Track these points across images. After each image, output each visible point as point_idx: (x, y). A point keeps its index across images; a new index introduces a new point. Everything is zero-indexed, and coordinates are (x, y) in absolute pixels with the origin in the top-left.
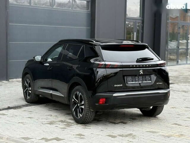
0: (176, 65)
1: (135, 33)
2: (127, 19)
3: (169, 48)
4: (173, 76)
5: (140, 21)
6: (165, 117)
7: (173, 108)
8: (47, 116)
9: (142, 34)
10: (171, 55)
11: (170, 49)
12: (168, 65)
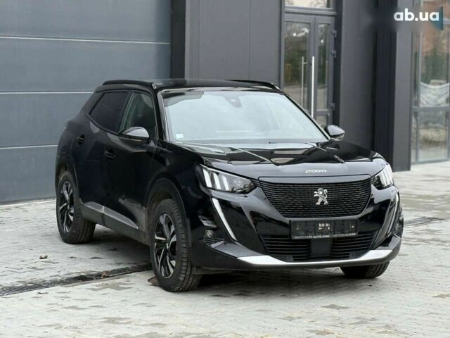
0: (446, 160)
1: (313, 58)
2: (286, 15)
3: (421, 106)
4: (437, 197)
5: (330, 20)
6: (419, 325)
7: (441, 296)
8: (47, 329)
9: (337, 61)
10: (427, 128)
11: (425, 110)
12: (421, 160)
